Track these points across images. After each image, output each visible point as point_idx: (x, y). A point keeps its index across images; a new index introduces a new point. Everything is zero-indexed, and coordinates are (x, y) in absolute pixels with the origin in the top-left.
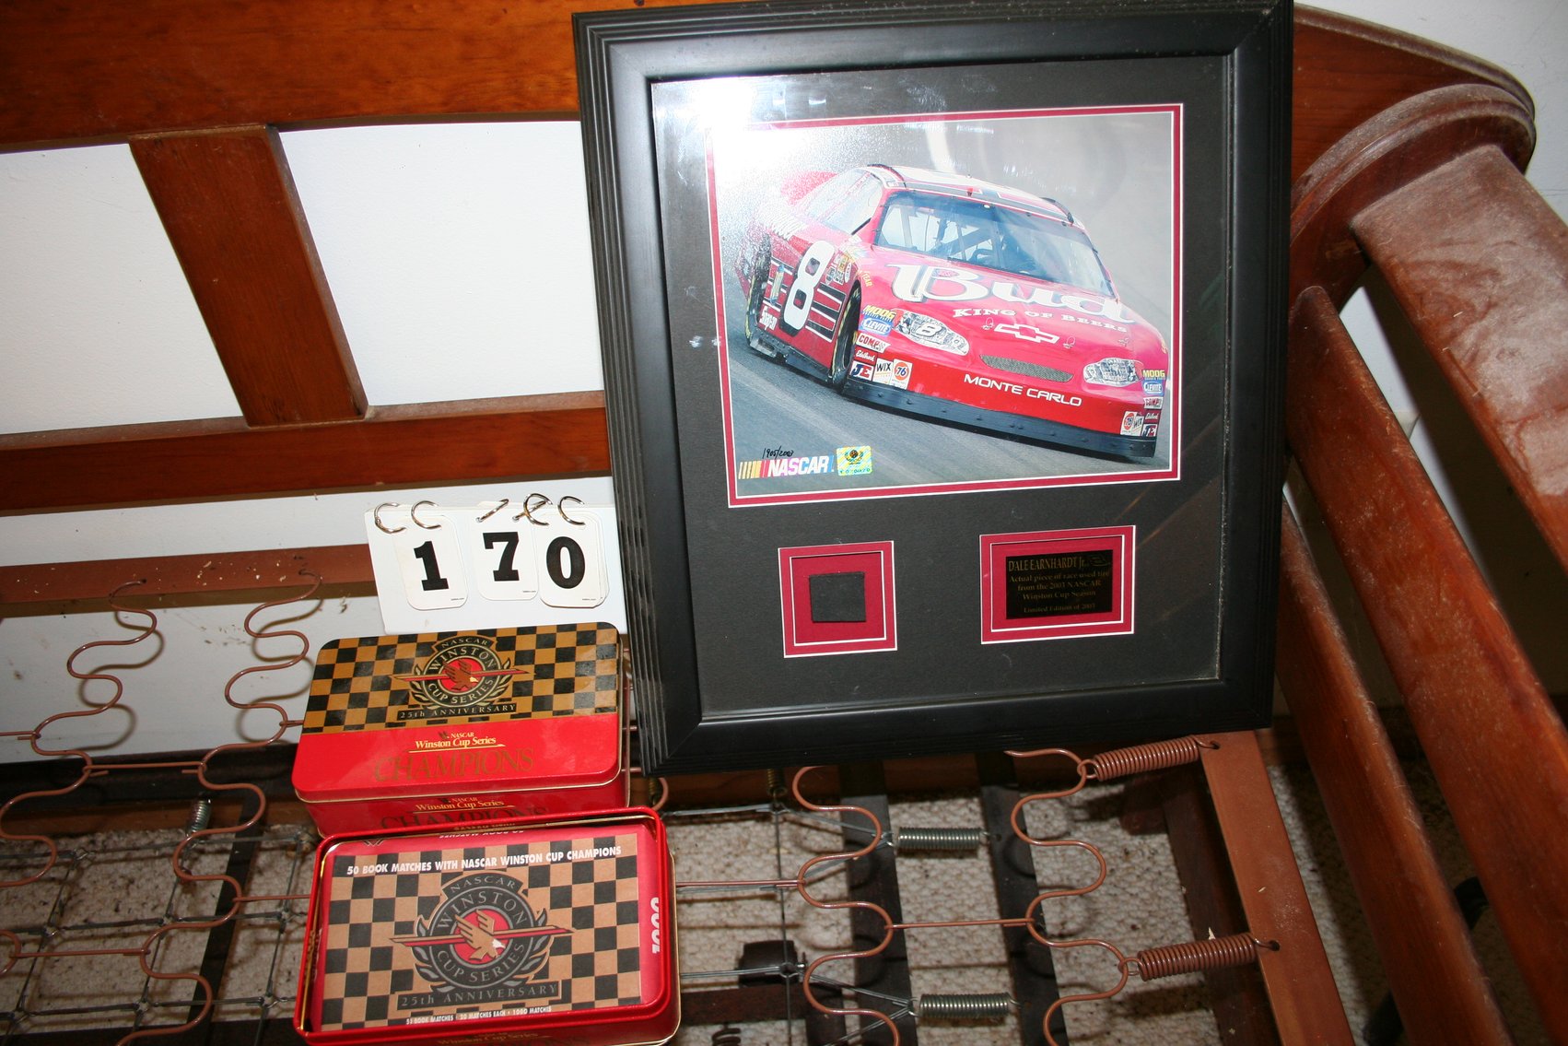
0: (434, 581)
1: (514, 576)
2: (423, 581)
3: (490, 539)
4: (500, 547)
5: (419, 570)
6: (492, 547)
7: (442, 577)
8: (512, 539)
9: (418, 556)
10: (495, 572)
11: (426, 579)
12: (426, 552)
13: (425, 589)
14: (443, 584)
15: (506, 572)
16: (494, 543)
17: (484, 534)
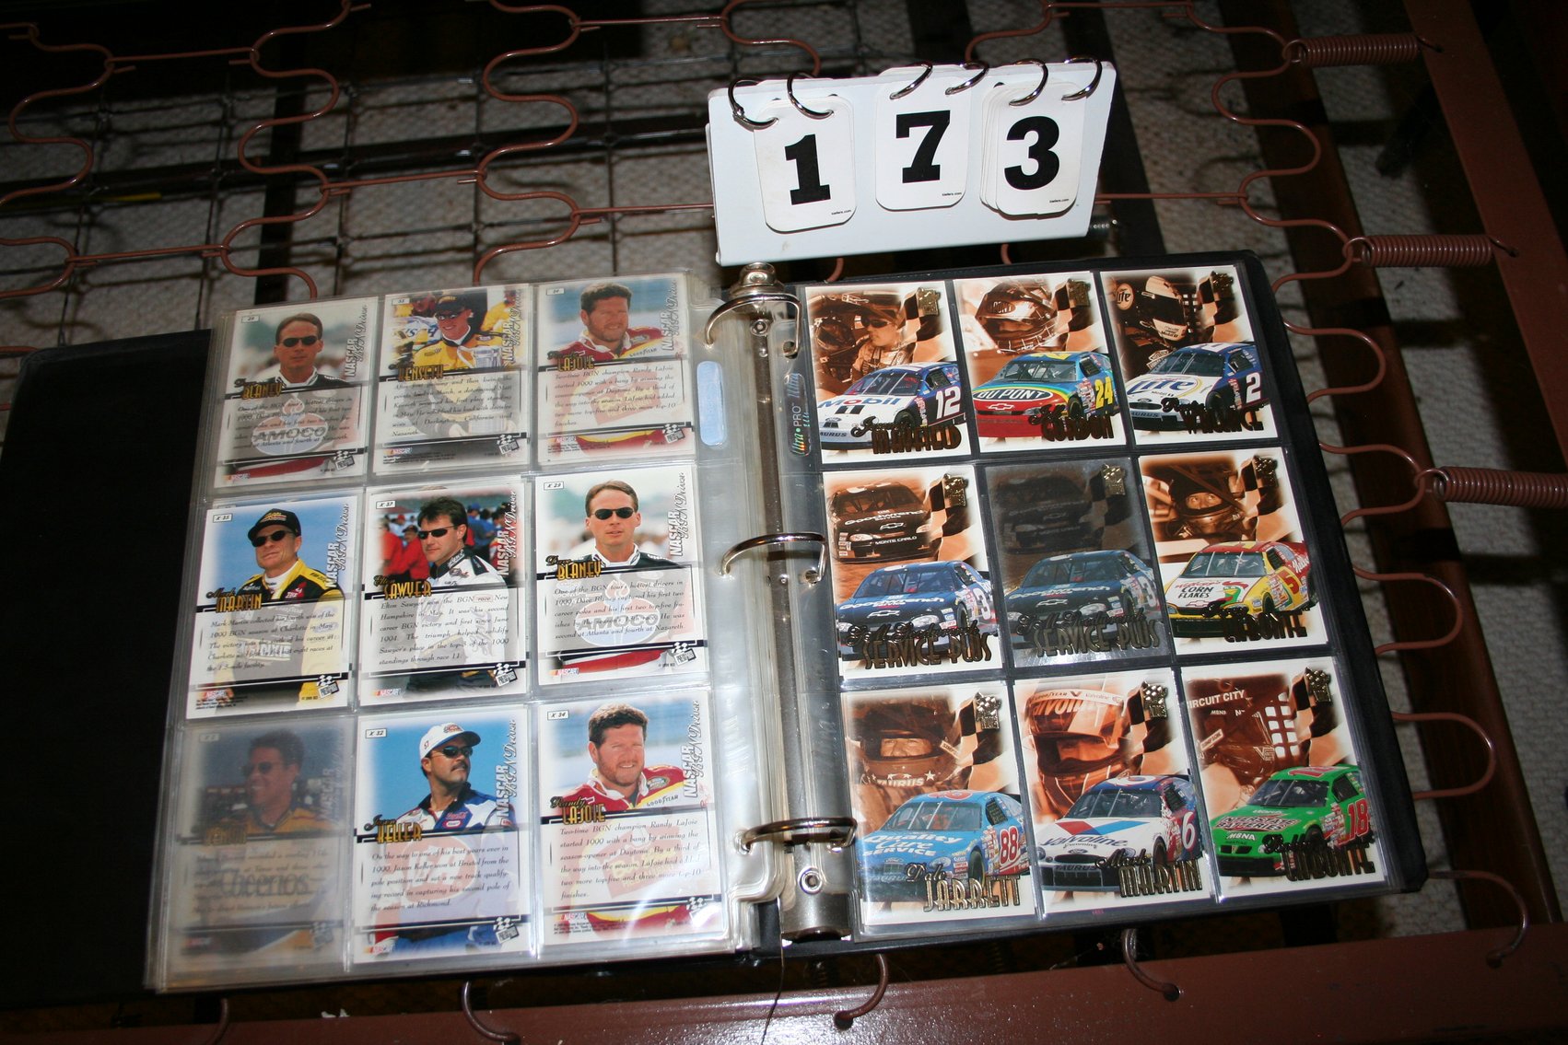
0: (810, 189)
1: (934, 174)
2: (792, 192)
3: (904, 124)
4: (919, 134)
5: (789, 176)
6: (907, 135)
7: (821, 184)
8: (939, 121)
9: (789, 157)
10: (905, 170)
11: (796, 186)
12: (804, 153)
13: (795, 202)
14: (824, 193)
15: (923, 169)
16: (912, 130)
17: (899, 117)
